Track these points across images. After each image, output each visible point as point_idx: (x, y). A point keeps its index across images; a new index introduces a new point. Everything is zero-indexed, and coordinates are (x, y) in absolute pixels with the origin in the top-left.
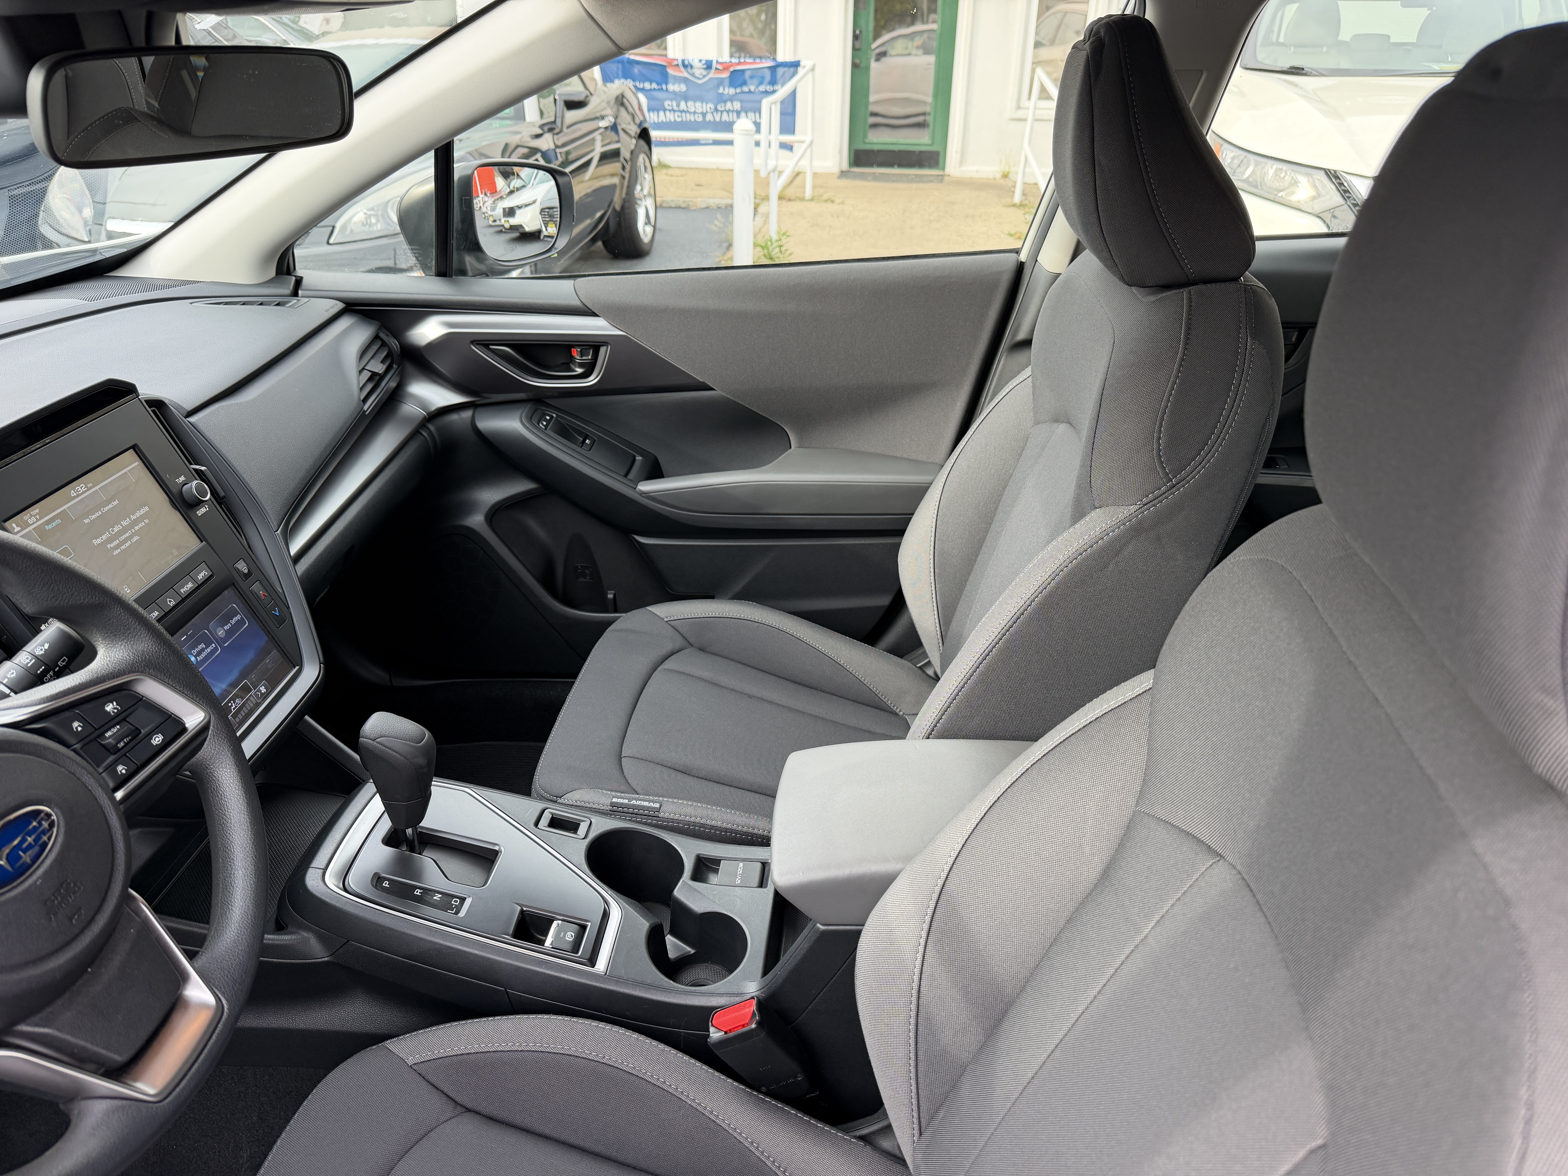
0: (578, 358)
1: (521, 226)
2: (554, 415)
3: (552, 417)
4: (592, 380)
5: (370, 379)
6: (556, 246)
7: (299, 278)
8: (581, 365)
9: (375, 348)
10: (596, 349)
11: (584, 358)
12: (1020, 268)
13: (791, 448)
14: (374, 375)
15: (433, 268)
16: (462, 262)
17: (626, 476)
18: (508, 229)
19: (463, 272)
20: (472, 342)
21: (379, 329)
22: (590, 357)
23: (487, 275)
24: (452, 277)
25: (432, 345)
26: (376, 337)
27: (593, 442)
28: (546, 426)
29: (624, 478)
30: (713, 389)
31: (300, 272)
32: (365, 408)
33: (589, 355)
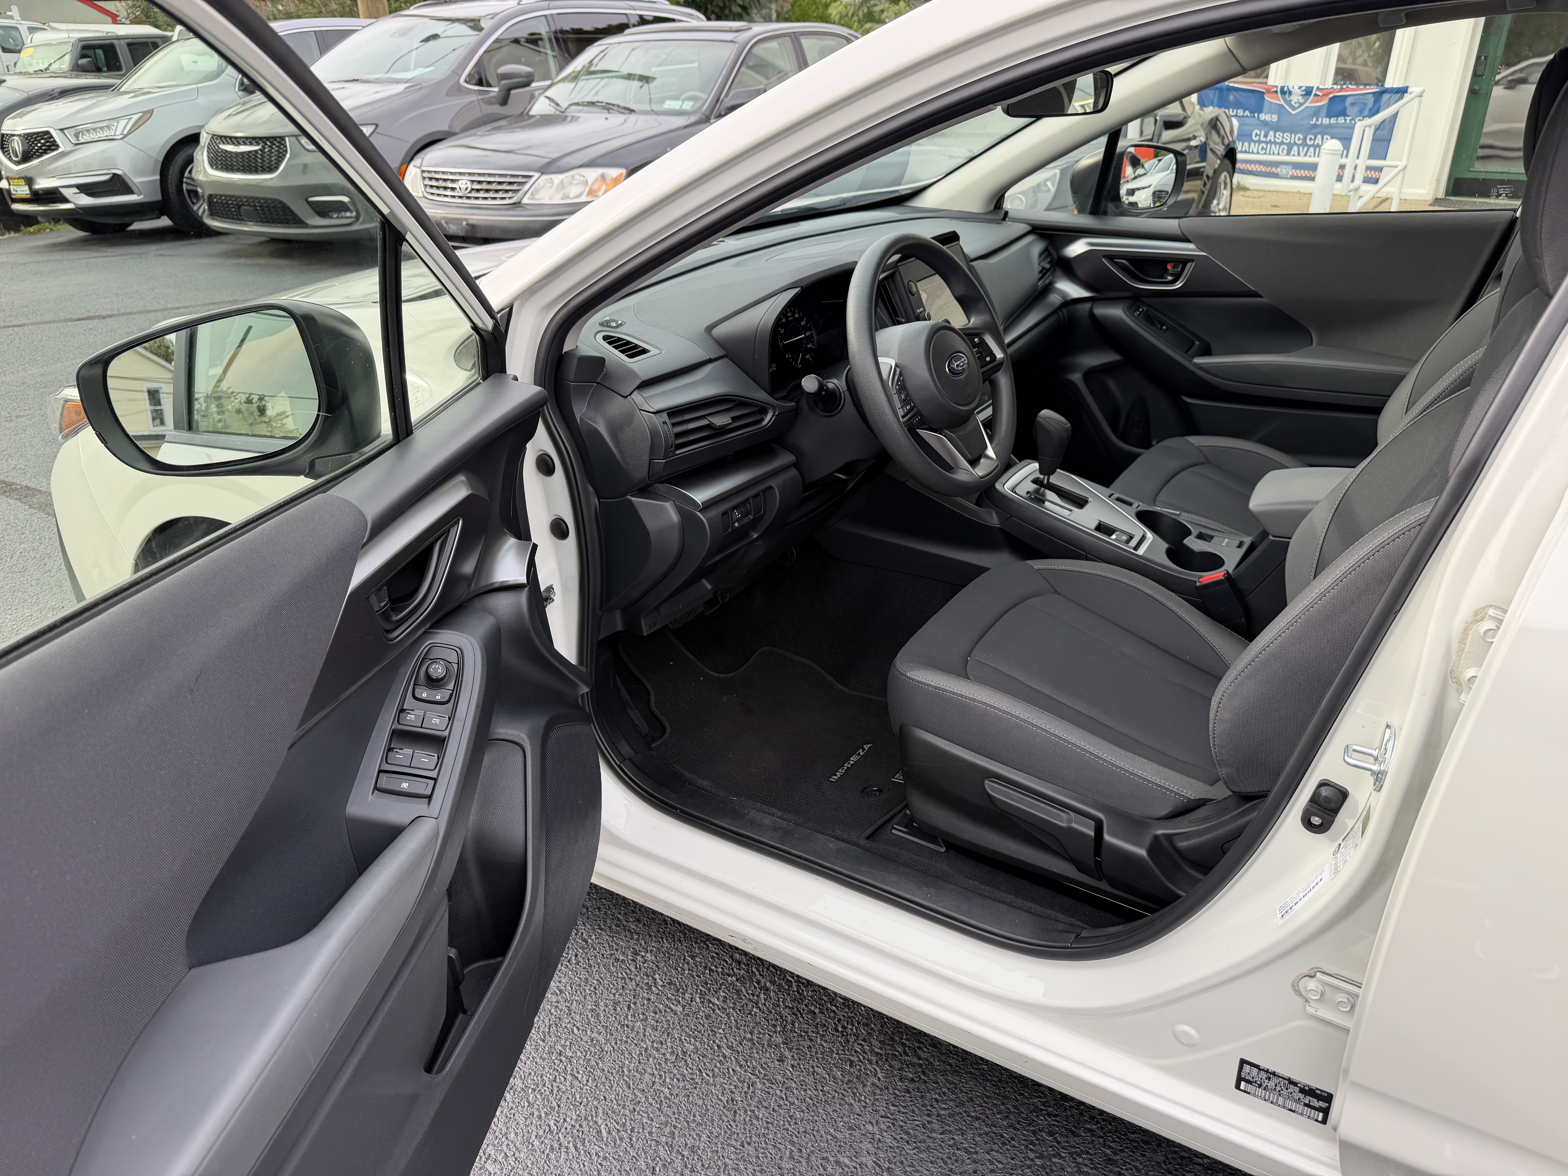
0: (1171, 270)
2: (1145, 309)
3: (1143, 310)
4: (1178, 285)
5: (1040, 272)
7: (1006, 212)
8: (1171, 275)
9: (1046, 255)
10: (1185, 265)
11: (1175, 270)
12: (1514, 221)
13: (1312, 344)
14: (1044, 268)
15: (1088, 209)
16: (1106, 207)
17: (1187, 352)
19: (1105, 211)
20: (1105, 256)
21: (1049, 245)
22: (1179, 270)
24: (1098, 213)
25: (1076, 258)
26: (1047, 249)
27: (1168, 329)
28: (1139, 315)
29: (1184, 353)
30: (1261, 297)
31: (1007, 207)
32: (1038, 285)
33: (1179, 268)
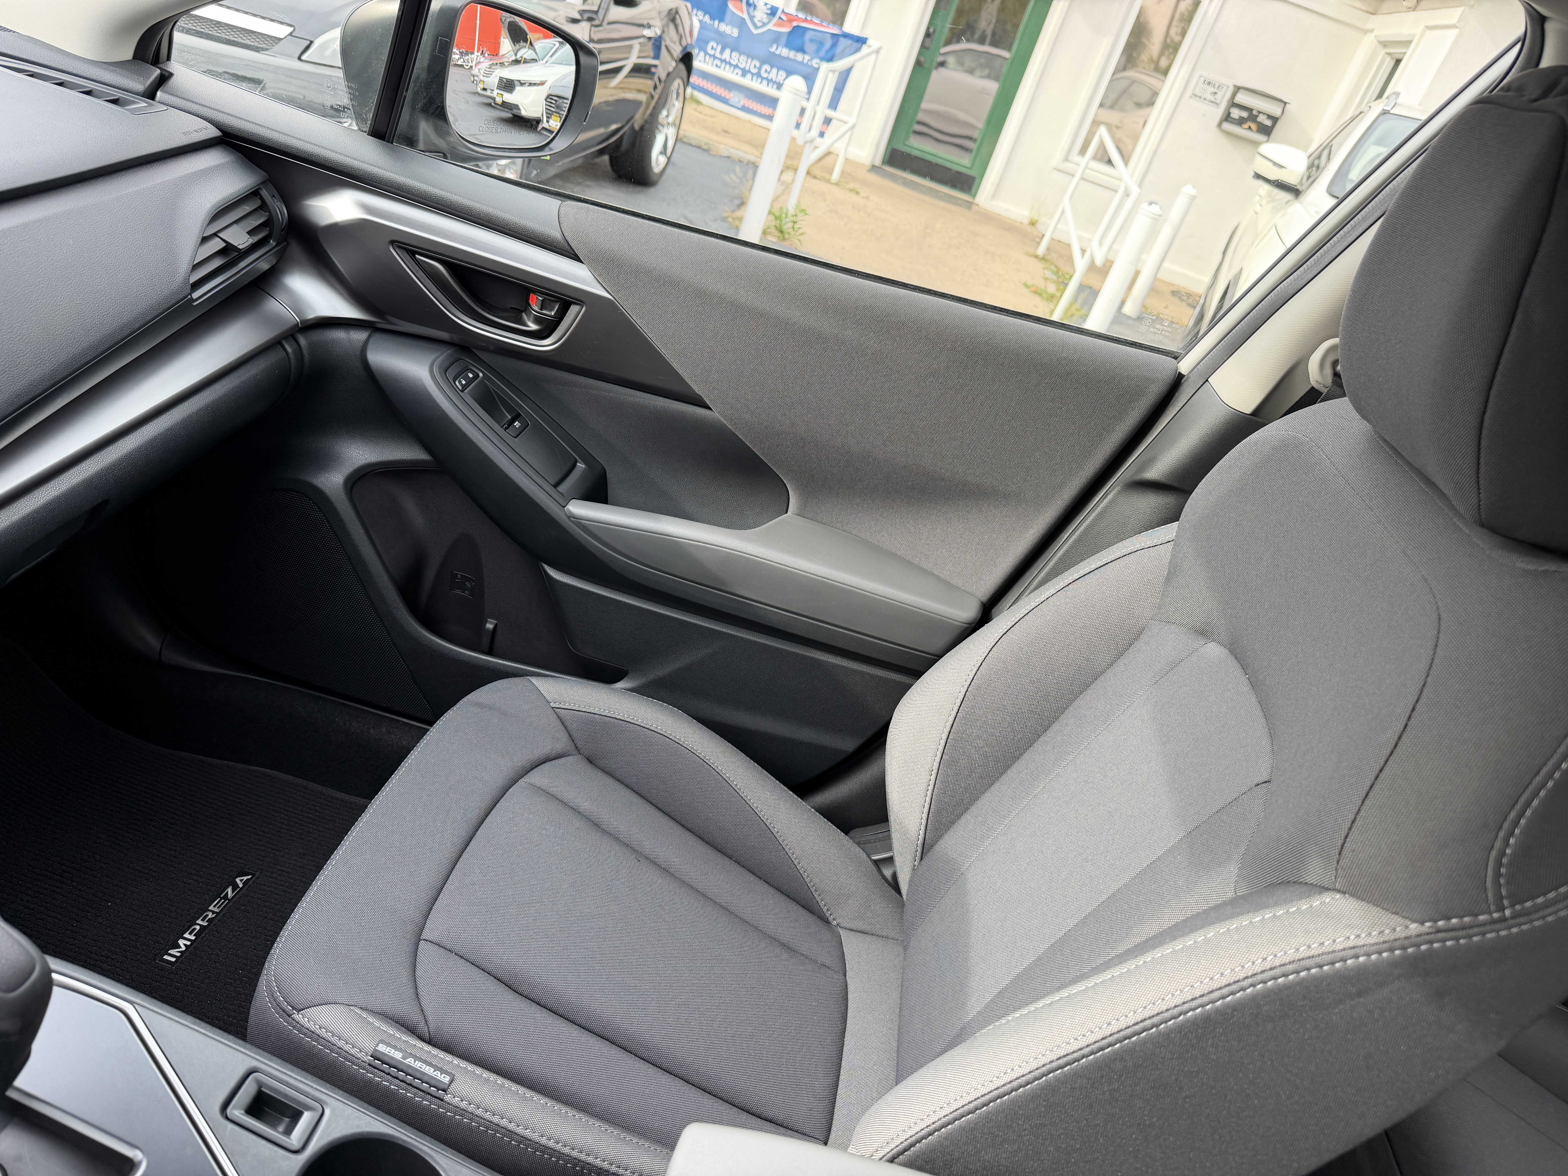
0: (536, 308)
1: (517, 107)
2: (481, 375)
3: (476, 376)
4: (547, 345)
5: (222, 252)
6: (551, 145)
7: (167, 74)
8: (537, 320)
9: (246, 208)
10: (565, 306)
11: (544, 312)
12: (1178, 381)
13: (787, 511)
14: (228, 249)
15: (369, 122)
16: (413, 127)
17: (556, 486)
18: (497, 104)
19: (411, 142)
20: (392, 242)
21: (263, 183)
22: (553, 313)
23: (445, 156)
24: (392, 143)
25: (335, 228)
26: (254, 194)
27: (524, 427)
28: (464, 387)
29: (553, 488)
30: (710, 408)
31: (174, 66)
32: (195, 295)
33: (552, 310)
